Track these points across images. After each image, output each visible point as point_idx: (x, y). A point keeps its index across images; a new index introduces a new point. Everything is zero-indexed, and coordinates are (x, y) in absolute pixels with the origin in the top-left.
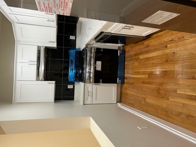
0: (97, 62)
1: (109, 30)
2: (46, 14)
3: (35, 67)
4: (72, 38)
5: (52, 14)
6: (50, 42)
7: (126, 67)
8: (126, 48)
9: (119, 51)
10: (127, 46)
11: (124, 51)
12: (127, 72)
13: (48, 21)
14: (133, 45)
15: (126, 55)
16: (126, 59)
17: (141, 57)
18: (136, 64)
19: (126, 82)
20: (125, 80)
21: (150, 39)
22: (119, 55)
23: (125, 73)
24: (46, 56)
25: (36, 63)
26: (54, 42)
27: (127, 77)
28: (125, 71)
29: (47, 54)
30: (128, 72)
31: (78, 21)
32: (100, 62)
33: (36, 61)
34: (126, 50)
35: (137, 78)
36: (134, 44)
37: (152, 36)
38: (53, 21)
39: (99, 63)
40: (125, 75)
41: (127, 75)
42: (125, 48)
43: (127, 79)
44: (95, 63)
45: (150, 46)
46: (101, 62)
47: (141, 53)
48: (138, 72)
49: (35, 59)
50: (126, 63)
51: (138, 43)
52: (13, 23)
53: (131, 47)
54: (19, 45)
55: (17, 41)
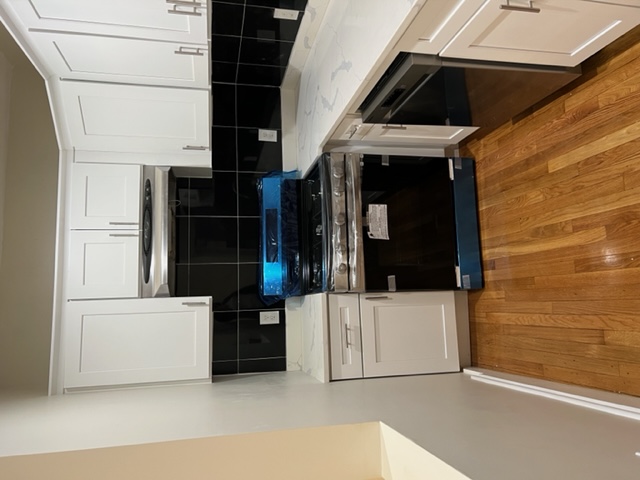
0: (370, 206)
1: (432, 39)
2: (170, 11)
3: (134, 245)
4: (266, 135)
5: (195, 14)
6: (188, 148)
7: (483, 222)
8: (478, 150)
9: (451, 161)
10: (482, 142)
11: (471, 163)
12: (492, 240)
13: (180, 52)
14: (509, 130)
15: (478, 174)
16: (481, 192)
17: (557, 164)
18: (535, 196)
19: (495, 282)
20: (489, 275)
21: (592, 80)
22: (452, 177)
23: (485, 244)
24: (174, 206)
25: (136, 230)
26: (202, 148)
27: (493, 262)
28: (485, 236)
29: (178, 198)
30: (498, 238)
31: (285, 70)
32: (382, 206)
33: (138, 221)
34: (479, 157)
35: (548, 253)
36: (514, 124)
37: (603, 67)
38: (198, 54)
39: (379, 213)
40: (486, 253)
41: (496, 250)
42: (473, 151)
43: (494, 268)
44: (364, 211)
45: (597, 108)
46: (384, 207)
47: (556, 149)
48: (546, 227)
49: (134, 213)
50: (483, 208)
51: (535, 114)
52: (50, 78)
53: (500, 141)
54: (72, 165)
55: (65, 150)
